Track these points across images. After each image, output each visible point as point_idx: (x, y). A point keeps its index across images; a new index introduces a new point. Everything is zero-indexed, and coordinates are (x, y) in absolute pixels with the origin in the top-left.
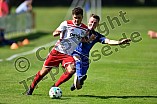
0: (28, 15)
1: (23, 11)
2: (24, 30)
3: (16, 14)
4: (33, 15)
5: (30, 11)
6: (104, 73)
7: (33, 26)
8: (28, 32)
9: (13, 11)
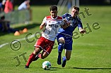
0: (27, 11)
1: (23, 9)
2: (24, 22)
3: (18, 11)
4: (31, 11)
5: (29, 9)
6: (81, 53)
7: (31, 19)
8: (26, 23)
9: (16, 8)
